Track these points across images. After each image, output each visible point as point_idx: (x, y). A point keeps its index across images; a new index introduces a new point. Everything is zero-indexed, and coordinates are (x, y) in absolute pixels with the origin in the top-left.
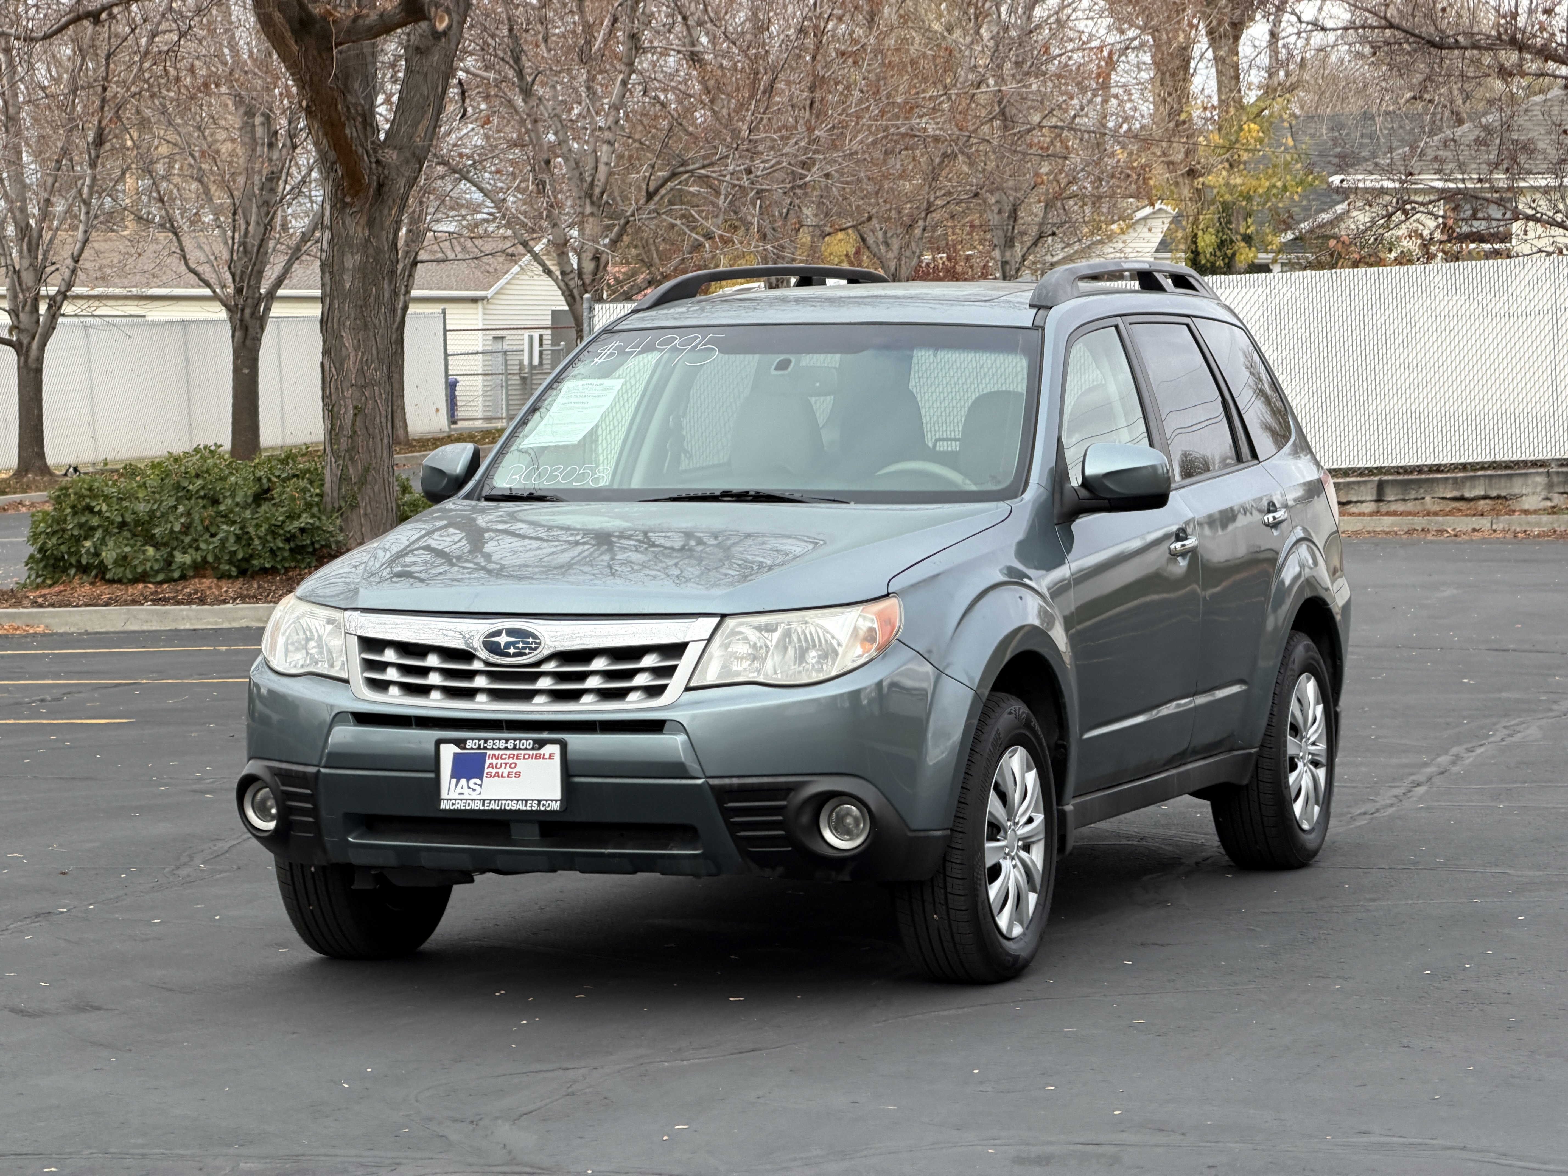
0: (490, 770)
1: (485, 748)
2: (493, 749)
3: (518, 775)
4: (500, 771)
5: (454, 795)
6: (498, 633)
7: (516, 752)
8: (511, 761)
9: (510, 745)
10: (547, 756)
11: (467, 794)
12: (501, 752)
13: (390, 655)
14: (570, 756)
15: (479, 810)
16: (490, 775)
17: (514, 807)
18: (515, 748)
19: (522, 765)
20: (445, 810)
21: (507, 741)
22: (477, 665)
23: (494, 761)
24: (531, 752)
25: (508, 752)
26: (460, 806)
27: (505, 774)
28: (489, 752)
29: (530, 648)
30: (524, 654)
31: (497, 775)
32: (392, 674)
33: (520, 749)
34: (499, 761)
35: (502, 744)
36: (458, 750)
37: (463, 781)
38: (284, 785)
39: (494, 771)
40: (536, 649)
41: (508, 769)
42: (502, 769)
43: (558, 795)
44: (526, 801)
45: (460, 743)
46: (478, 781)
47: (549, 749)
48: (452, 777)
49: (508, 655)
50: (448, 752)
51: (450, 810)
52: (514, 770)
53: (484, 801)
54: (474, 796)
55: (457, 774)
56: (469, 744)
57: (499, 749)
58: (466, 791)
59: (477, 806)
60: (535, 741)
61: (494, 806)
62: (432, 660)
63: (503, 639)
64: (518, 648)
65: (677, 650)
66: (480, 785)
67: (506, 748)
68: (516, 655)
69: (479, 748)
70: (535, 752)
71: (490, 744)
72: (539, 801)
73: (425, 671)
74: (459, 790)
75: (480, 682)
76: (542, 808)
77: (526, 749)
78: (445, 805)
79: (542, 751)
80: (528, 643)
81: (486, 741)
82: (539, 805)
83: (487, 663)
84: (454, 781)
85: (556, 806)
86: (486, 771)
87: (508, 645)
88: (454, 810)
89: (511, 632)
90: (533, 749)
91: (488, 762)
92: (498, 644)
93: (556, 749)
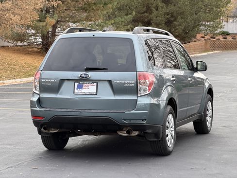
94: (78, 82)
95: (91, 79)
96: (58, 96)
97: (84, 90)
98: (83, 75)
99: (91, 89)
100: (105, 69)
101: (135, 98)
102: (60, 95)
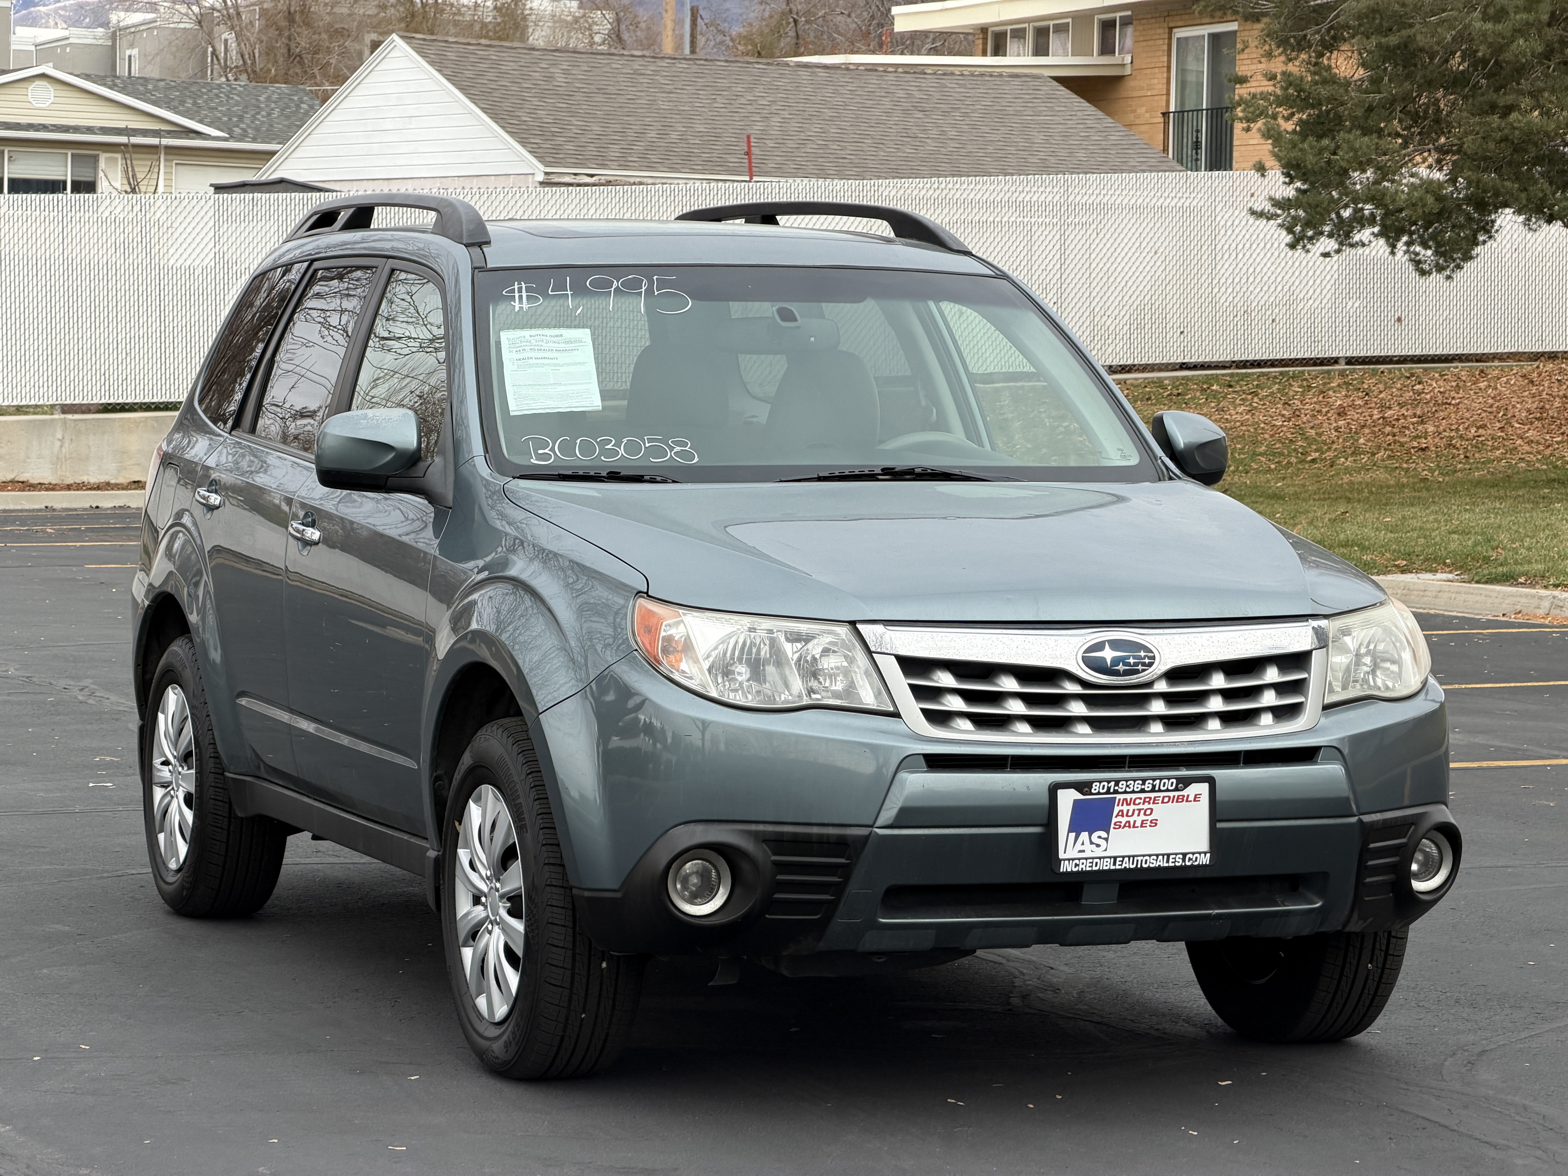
0: (1119, 819)
1: (1116, 792)
2: (1125, 792)
3: (1154, 823)
4: (1132, 820)
5: (1072, 853)
6: (1099, 647)
7: (1153, 795)
8: (1146, 806)
9: (1148, 786)
10: (1191, 798)
11: (1090, 851)
12: (1134, 796)
13: (945, 679)
14: (1219, 796)
15: (1110, 871)
16: (1118, 826)
17: (1153, 863)
18: (1153, 790)
19: (1159, 812)
20: (1067, 873)
21: (1144, 781)
22: (1071, 688)
23: (1125, 808)
24: (1171, 794)
25: (1143, 795)
26: (1085, 866)
27: (1138, 824)
28: (1118, 796)
29: (1144, 664)
30: (1137, 672)
31: (1128, 825)
32: (956, 703)
33: (1160, 791)
34: (1132, 807)
35: (1138, 786)
36: (1079, 796)
37: (1084, 835)
38: (775, 854)
39: (1124, 820)
40: (1150, 665)
41: (1142, 817)
42: (1135, 817)
43: (1204, 845)
44: (1168, 855)
45: (1083, 787)
46: (1104, 834)
47: (1193, 789)
48: (1070, 831)
49: (1117, 673)
50: (1067, 799)
51: (1072, 873)
52: (1150, 818)
53: (1115, 858)
54: (1099, 852)
55: (1076, 827)
56: (1096, 788)
57: (1133, 792)
58: (1088, 847)
59: (1107, 865)
60: (1180, 780)
61: (1127, 864)
62: (1009, 684)
63: (1108, 654)
64: (1129, 664)
65: (1299, 660)
66: (1106, 839)
67: (1143, 791)
68: (1127, 673)
69: (1108, 792)
70: (1177, 794)
71: (1122, 786)
72: (1184, 855)
73: (997, 698)
74: (1078, 846)
75: (1078, 709)
76: (1188, 864)
77: (1168, 790)
78: (1066, 867)
79: (1185, 793)
80: (1140, 658)
81: (1117, 783)
82: (1184, 860)
83: (1085, 684)
84: (1072, 835)
85: (1205, 860)
86: (1114, 820)
87: (1116, 661)
88: (1078, 872)
89: (1115, 644)
90: (1176, 789)
91: (1117, 809)
92: (1104, 659)
93: (1203, 789)
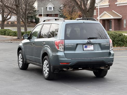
94: (85, 45)
95: (92, 43)
96: (76, 52)
97: (88, 49)
98: (89, 41)
99: (91, 48)
100: (96, 38)
101: (109, 51)
102: (77, 51)
